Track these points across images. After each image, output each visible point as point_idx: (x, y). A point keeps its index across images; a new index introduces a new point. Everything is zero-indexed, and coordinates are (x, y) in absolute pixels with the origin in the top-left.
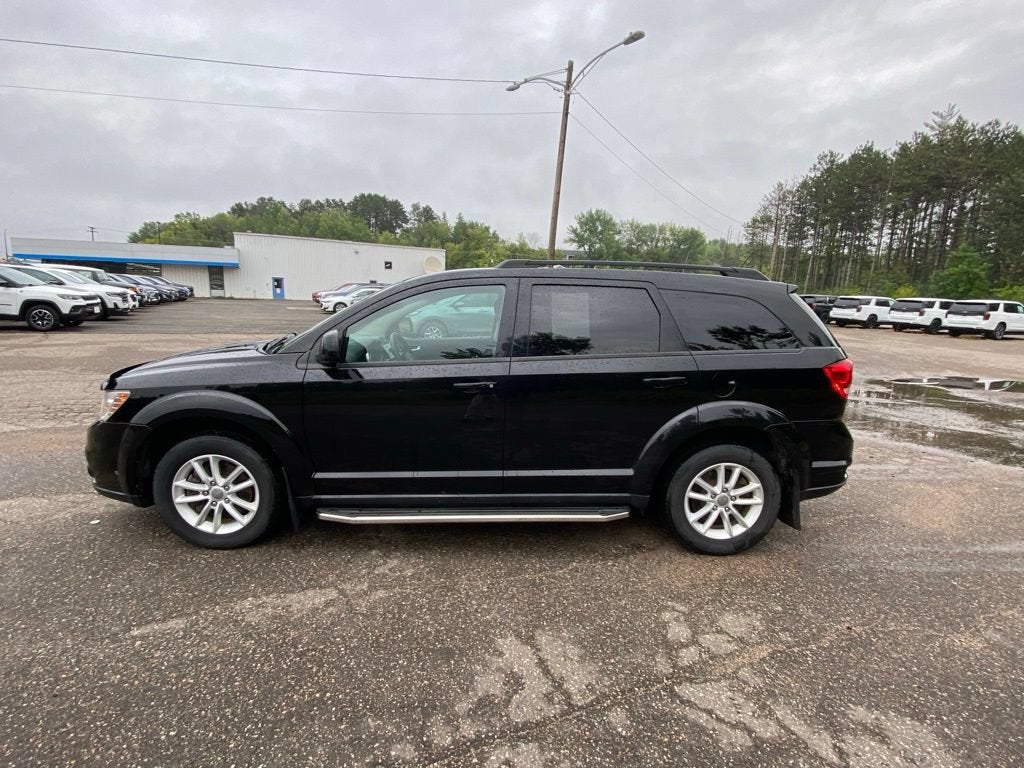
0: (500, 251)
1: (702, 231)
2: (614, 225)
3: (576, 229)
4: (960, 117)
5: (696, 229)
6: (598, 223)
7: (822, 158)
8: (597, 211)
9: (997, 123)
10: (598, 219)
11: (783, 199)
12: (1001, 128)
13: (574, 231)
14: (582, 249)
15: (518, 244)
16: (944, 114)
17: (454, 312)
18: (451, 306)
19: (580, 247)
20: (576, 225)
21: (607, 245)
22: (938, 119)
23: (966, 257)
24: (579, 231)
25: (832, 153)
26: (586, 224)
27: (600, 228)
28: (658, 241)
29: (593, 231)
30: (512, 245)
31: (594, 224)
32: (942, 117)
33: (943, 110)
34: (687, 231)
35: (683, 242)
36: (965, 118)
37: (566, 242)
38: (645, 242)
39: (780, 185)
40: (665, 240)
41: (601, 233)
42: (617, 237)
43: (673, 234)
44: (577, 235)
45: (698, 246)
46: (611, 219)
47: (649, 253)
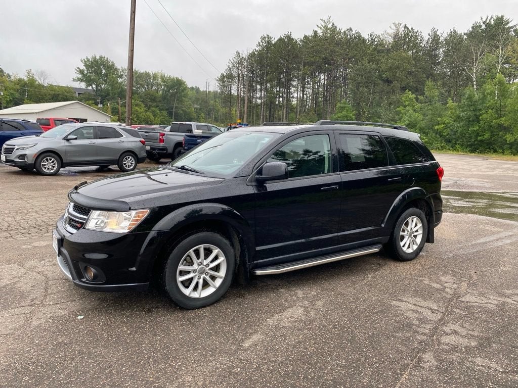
0: (7, 84)
1: (184, 80)
2: (116, 69)
3: (83, 70)
4: (333, 24)
5: (180, 78)
6: (102, 67)
7: (263, 38)
8: (101, 58)
9: (351, 30)
10: (102, 64)
11: (241, 63)
12: (353, 33)
13: (81, 72)
14: (90, 88)
15: (26, 79)
16: (326, 21)
17: (67, 144)
18: (64, 139)
19: (88, 86)
20: (82, 67)
21: (112, 85)
22: (323, 24)
23: (345, 107)
24: (86, 72)
25: (268, 36)
26: (92, 67)
27: (104, 72)
28: (152, 86)
29: (98, 73)
30: (21, 80)
31: (99, 68)
32: (325, 22)
33: (326, 19)
34: (173, 79)
35: (172, 87)
36: (335, 25)
37: (74, 80)
38: (142, 86)
39: (238, 53)
40: (158, 85)
41: (106, 75)
42: (120, 80)
43: (163, 80)
44: (84, 75)
45: (183, 91)
46: (113, 65)
47: (147, 94)
